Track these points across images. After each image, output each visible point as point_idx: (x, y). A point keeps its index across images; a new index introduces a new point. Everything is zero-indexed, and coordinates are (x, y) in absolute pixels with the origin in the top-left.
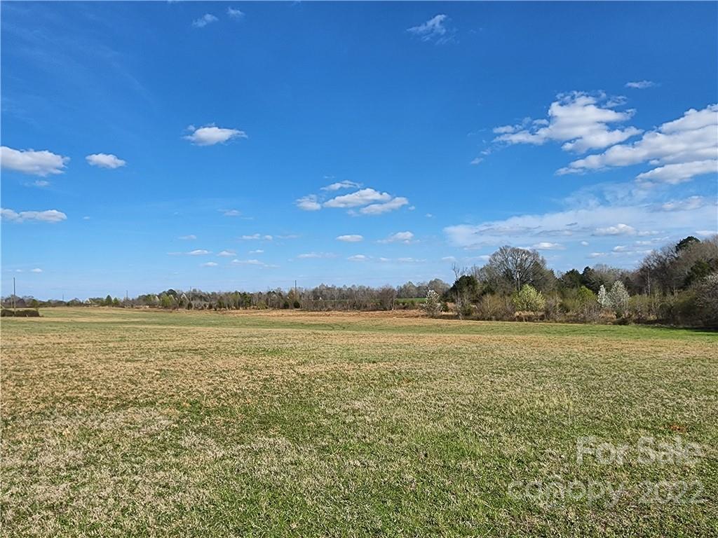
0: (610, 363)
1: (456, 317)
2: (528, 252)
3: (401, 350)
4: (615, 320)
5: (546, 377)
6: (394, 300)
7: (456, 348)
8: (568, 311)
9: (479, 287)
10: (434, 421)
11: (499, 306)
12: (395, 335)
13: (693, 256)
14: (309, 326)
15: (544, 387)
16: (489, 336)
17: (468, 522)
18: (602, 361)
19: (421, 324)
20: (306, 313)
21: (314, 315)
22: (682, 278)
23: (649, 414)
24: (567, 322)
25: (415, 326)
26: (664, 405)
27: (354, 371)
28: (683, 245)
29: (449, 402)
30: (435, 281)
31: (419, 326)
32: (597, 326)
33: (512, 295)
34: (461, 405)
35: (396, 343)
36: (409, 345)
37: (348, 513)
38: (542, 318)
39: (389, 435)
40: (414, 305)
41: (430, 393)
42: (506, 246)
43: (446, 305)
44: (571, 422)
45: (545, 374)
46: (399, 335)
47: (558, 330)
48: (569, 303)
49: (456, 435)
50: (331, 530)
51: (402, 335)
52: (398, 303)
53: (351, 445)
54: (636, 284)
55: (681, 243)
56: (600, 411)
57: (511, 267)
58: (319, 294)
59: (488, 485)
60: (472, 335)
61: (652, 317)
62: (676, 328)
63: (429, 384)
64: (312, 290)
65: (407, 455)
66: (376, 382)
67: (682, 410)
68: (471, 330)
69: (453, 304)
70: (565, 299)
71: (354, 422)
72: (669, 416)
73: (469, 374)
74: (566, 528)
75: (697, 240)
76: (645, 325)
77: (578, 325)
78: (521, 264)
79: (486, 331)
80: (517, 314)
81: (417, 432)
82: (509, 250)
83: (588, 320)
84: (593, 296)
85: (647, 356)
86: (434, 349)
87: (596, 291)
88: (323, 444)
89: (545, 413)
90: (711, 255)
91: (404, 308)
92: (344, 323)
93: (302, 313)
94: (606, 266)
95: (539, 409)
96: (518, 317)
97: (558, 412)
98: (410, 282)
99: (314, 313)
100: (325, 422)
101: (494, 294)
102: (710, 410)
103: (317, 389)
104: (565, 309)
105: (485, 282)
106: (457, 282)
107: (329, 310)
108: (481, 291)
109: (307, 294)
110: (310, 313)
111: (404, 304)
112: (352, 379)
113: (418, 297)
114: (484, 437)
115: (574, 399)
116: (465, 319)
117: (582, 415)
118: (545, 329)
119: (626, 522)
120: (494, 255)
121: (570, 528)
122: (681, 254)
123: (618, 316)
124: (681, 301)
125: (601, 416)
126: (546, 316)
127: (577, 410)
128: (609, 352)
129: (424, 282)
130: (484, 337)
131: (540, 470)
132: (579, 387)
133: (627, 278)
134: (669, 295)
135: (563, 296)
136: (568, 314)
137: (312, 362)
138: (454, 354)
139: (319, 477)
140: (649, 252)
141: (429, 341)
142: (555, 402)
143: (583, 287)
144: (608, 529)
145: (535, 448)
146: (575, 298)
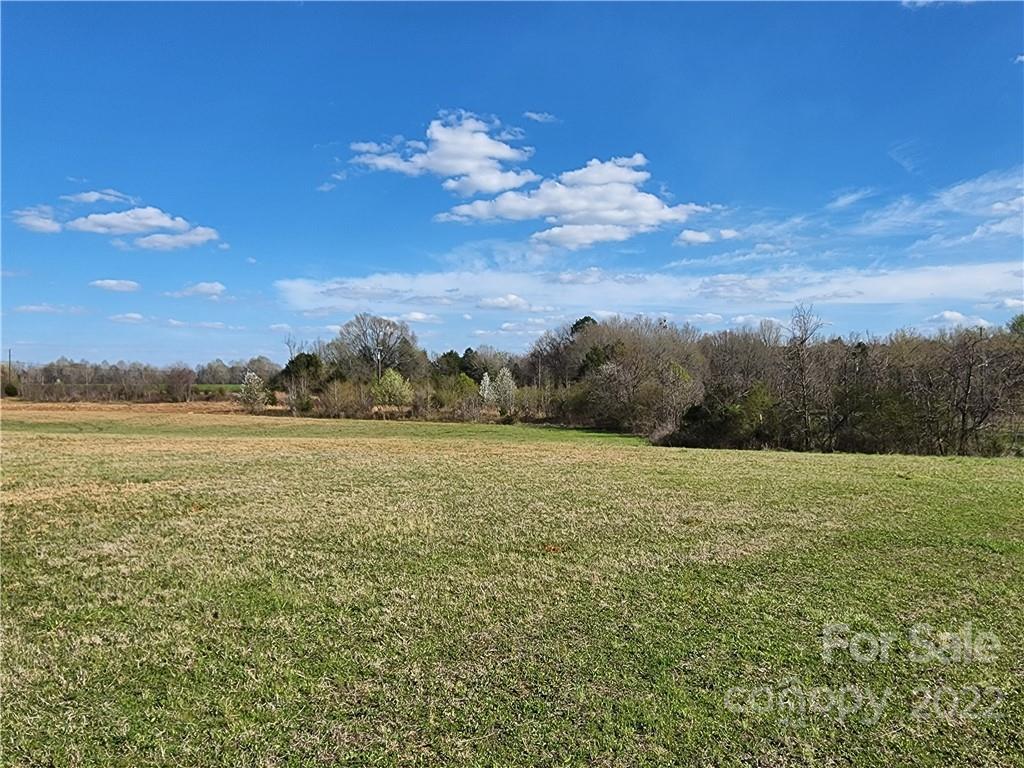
0: (485, 472)
1: (289, 413)
2: (394, 324)
3: (195, 462)
4: (499, 417)
5: (404, 493)
6: (191, 385)
7: (282, 457)
8: (442, 406)
9: (325, 370)
10: (234, 564)
11: (352, 398)
12: (187, 439)
13: (588, 340)
14: (34, 426)
15: (399, 506)
16: (333, 441)
17: (270, 704)
18: (476, 469)
19: (233, 423)
20: (30, 404)
21: (46, 409)
22: (577, 367)
23: (523, 534)
24: (441, 420)
25: (224, 426)
26: (541, 522)
27: (109, 496)
28: (579, 326)
29: (261, 535)
30: (259, 360)
31: (230, 427)
32: (476, 426)
33: (369, 384)
34: (280, 537)
35: (188, 452)
36: (209, 454)
37: (71, 721)
38: (408, 415)
39: (159, 591)
40: (223, 395)
41: (233, 524)
42: (365, 314)
43: (273, 396)
44: (428, 551)
45: (402, 490)
46: (195, 439)
47: (428, 431)
48: (444, 395)
49: (266, 581)
50: (34, 753)
51: (200, 439)
52: (197, 392)
53: (87, 613)
54: (525, 372)
55: (578, 323)
56: (467, 534)
57: (370, 343)
58: (55, 374)
59: (305, 647)
60: (310, 439)
61: (541, 415)
62: (566, 429)
63: (234, 511)
64: (42, 367)
65: (185, 617)
66: (145, 511)
67: (560, 527)
68: (307, 431)
69: (284, 394)
70: (439, 391)
71: (99, 575)
72: (545, 535)
73: (296, 493)
74: (406, 690)
75: (594, 322)
76: (532, 425)
77: (454, 424)
78: (384, 341)
79: (331, 433)
80: (376, 409)
81: (204, 582)
82: (368, 319)
83: (466, 417)
84: (475, 386)
85: (529, 463)
86: (248, 458)
87: (478, 380)
88: (36, 615)
89: (397, 541)
90: (608, 341)
91: (208, 399)
92: (100, 421)
93: (21, 405)
94: (491, 347)
95: (389, 535)
96: (376, 413)
97: (414, 538)
98: (218, 360)
99: (45, 405)
100: (43, 580)
101: (345, 380)
102: (590, 525)
103: (36, 528)
104: (438, 403)
105: (333, 364)
106: (291, 362)
107: (74, 400)
108: (326, 376)
109: (32, 373)
110: (35, 405)
111: (206, 393)
112: (104, 508)
113: (230, 383)
114: (308, 581)
115: (436, 521)
116: (302, 416)
117: (444, 541)
118: (413, 430)
119: (482, 671)
120: (348, 325)
121: (411, 689)
122: (576, 336)
123: (503, 413)
124: (573, 395)
125: (466, 540)
126: (414, 412)
127: (437, 535)
128: (486, 458)
129: (242, 361)
130: (325, 442)
131: (381, 618)
132: (445, 504)
133: (516, 364)
134: (560, 386)
135: (437, 387)
136: (442, 410)
137: (30, 484)
138: (278, 465)
139: (21, 670)
140: (542, 333)
141: (241, 448)
142: (411, 525)
143: (463, 374)
144: (460, 684)
145: (378, 589)
146: (452, 388)
